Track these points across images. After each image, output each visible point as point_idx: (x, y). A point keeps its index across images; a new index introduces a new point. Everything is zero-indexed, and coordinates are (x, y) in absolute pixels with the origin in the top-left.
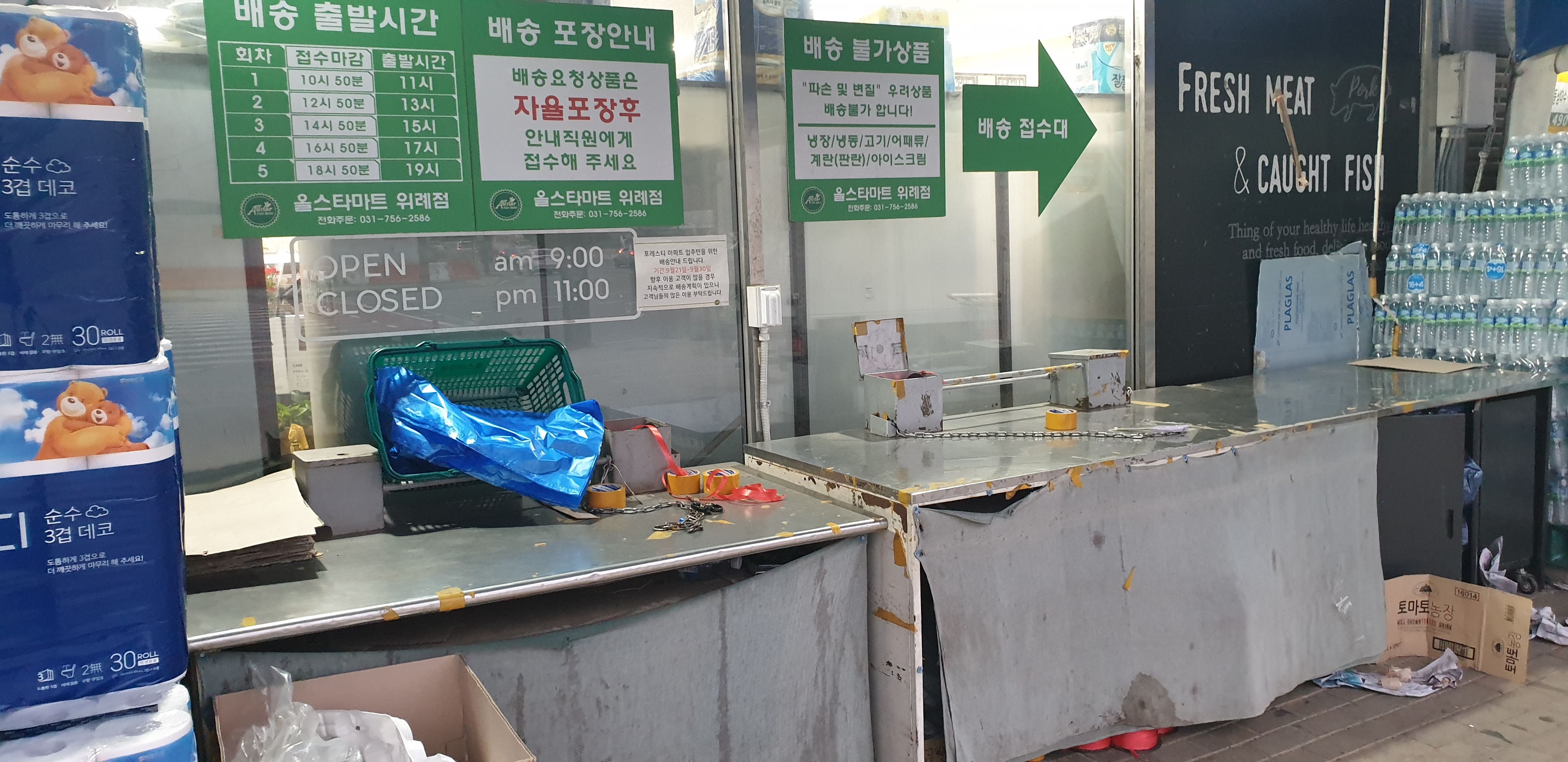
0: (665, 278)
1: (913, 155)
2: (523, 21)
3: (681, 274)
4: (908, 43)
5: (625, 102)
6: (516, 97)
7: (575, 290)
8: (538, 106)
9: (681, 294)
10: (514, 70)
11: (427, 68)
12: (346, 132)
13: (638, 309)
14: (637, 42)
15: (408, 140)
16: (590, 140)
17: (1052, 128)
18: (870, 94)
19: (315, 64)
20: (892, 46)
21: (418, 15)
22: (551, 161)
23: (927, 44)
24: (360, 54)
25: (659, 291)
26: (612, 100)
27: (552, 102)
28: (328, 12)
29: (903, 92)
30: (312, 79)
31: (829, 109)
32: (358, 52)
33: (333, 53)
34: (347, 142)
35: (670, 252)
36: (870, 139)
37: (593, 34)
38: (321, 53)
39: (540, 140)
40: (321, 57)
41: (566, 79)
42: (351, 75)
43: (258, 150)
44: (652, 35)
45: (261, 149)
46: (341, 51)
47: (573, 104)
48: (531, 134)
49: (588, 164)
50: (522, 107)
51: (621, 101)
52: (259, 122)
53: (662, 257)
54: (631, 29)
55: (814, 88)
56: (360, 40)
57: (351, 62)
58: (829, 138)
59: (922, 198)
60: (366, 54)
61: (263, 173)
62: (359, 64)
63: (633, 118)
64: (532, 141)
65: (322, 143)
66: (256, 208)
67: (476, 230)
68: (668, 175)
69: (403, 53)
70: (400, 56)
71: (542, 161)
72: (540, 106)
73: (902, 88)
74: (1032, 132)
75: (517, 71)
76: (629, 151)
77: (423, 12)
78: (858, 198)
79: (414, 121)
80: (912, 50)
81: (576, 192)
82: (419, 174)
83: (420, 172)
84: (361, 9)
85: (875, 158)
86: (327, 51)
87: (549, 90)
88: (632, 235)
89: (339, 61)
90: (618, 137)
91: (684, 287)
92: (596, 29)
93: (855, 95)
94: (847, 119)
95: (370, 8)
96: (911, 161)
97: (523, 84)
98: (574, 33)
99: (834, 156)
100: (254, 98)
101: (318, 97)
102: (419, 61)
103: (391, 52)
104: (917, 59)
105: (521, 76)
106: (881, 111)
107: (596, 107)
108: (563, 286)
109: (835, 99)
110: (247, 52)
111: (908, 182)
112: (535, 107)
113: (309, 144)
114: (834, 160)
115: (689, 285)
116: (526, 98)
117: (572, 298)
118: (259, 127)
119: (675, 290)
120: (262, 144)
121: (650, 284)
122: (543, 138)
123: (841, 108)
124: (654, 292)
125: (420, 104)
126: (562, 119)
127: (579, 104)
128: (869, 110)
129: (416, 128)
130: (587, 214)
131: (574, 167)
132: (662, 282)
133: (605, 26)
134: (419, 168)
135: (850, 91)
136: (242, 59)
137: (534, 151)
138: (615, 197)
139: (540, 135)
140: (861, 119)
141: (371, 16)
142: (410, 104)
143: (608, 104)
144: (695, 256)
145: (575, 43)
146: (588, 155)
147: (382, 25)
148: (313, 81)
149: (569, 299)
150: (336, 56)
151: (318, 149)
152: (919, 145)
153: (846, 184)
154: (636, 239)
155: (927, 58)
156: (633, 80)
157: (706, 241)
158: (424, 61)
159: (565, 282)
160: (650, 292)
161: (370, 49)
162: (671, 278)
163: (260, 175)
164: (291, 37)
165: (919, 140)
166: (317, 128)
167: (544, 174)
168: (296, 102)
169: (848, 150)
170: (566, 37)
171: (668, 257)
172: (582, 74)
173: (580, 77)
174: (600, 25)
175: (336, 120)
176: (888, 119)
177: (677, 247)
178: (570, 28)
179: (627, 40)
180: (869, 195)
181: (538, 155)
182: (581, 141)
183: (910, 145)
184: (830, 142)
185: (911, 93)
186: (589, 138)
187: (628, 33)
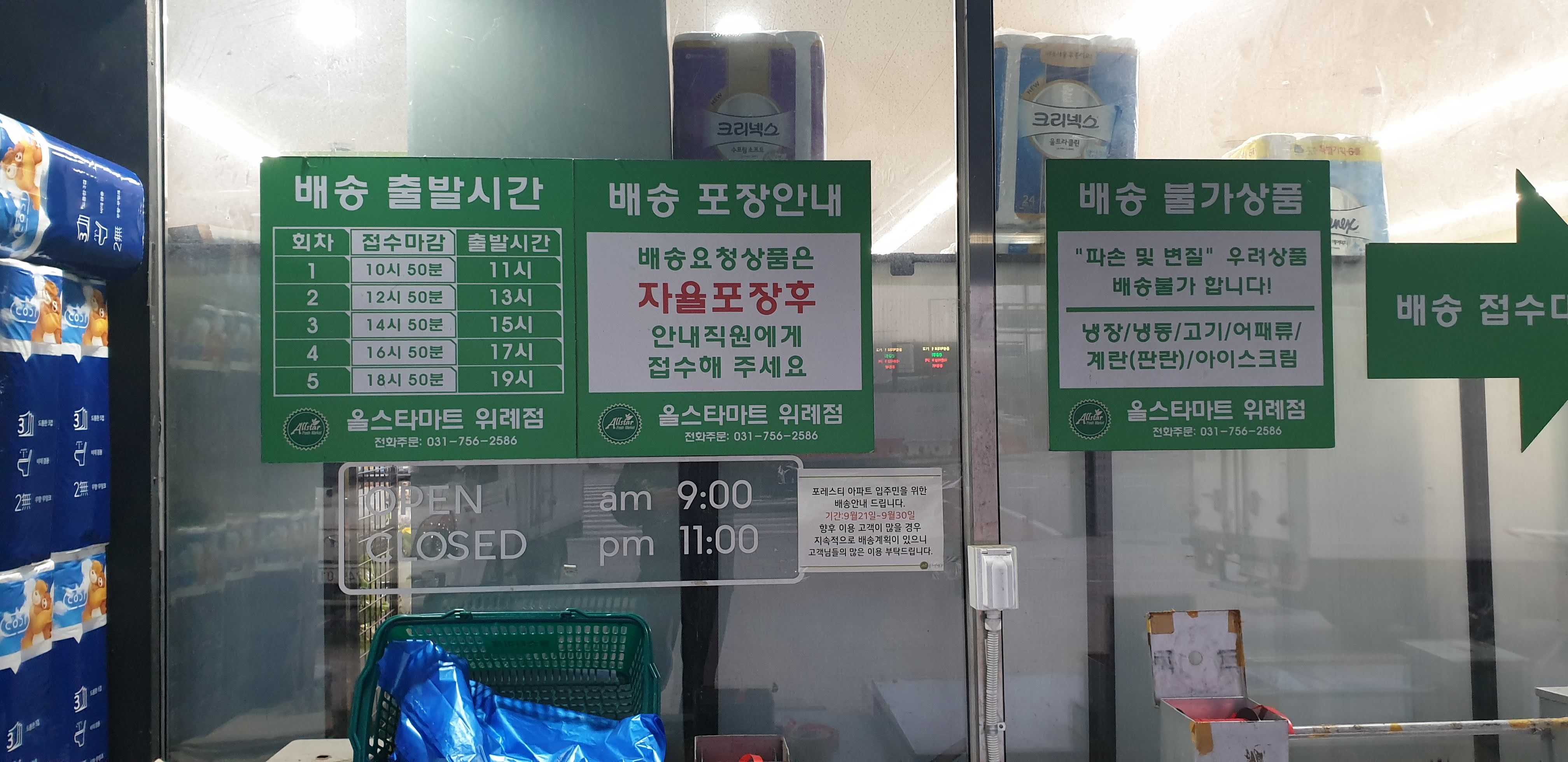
0: (842, 527)
1: (1273, 352)
2: (657, 186)
3: (868, 521)
4: (1263, 186)
5: (793, 287)
6: (641, 285)
7: (709, 539)
8: (671, 296)
9: (865, 550)
10: (640, 249)
11: (526, 250)
12: (418, 333)
13: (800, 569)
14: (815, 206)
15: (494, 342)
16: (741, 338)
17: (1547, 308)
18: (1195, 261)
19: (384, 250)
20: (1234, 190)
21: (518, 185)
22: (685, 366)
23: (1299, 186)
24: (441, 236)
25: (833, 545)
26: (775, 285)
27: (691, 290)
28: (404, 186)
29: (1253, 258)
30: (380, 268)
31: (1122, 286)
32: (438, 234)
33: (407, 236)
34: (418, 344)
35: (852, 491)
36: (1194, 328)
37: (753, 199)
38: (392, 237)
39: (671, 339)
40: (392, 241)
41: (712, 259)
42: (427, 262)
43: (309, 356)
44: (838, 197)
45: (312, 354)
46: (417, 233)
47: (720, 291)
48: (657, 331)
49: (736, 370)
50: (649, 297)
51: (788, 286)
52: (313, 321)
53: (838, 497)
54: (807, 190)
55: (1094, 256)
56: (443, 218)
57: (429, 246)
58: (1120, 328)
59: (1290, 417)
60: (449, 236)
61: (313, 383)
62: (439, 248)
63: (805, 307)
64: (661, 341)
65: (386, 346)
66: (301, 426)
67: (577, 457)
68: (855, 383)
69: (495, 233)
70: (491, 237)
71: (672, 367)
72: (674, 296)
73: (1253, 252)
74: (1505, 316)
75: (644, 251)
76: (797, 351)
77: (523, 181)
78: (1170, 417)
79: (505, 318)
80: (1269, 196)
81: (718, 408)
82: (507, 385)
83: (509, 381)
84: (445, 180)
85: (1202, 357)
86: (400, 233)
87: (687, 273)
88: (796, 465)
89: (414, 246)
90: (781, 334)
91: (871, 540)
92: (757, 193)
93: (1168, 264)
94: (1153, 299)
95: (457, 179)
96: (1270, 361)
97: (652, 268)
98: (726, 199)
99: (1128, 354)
100: (309, 294)
101: (386, 290)
102: (516, 242)
103: (480, 232)
104: (1280, 208)
105: (650, 257)
106: (1213, 286)
107: (752, 295)
108: (693, 534)
109: (1132, 271)
110: (305, 238)
111: (1263, 393)
112: (667, 296)
113: (370, 348)
114: (1128, 360)
115: (879, 539)
116: (656, 285)
117: (704, 550)
118: (313, 328)
119: (857, 545)
120: (314, 348)
121: (820, 534)
122: (676, 337)
123: (1143, 285)
124: (825, 546)
125: (514, 296)
126: (704, 312)
127: (727, 291)
128: (1193, 285)
129: (507, 327)
130: (731, 436)
131: (717, 374)
132: (837, 533)
133: (770, 188)
134: (508, 376)
135: (1159, 258)
136: (299, 247)
137: (662, 353)
138: (773, 414)
139: (672, 333)
140: (1176, 299)
141: (457, 188)
142: (500, 296)
143: (769, 291)
144: (890, 497)
145: (727, 212)
146: (736, 358)
147: (471, 199)
148: (380, 271)
149: (700, 552)
150: (411, 239)
151: (381, 354)
152: (1284, 338)
153: (1148, 396)
154: (801, 470)
155: (1299, 206)
156: (808, 257)
157: (909, 477)
158: (521, 241)
159: (695, 528)
160: (817, 546)
161: (454, 230)
162: (851, 528)
163: (309, 385)
164: (359, 219)
165: (1284, 329)
166: (382, 328)
167: (675, 384)
168: (359, 297)
169: (1154, 345)
170: (714, 205)
171: (848, 497)
172: (734, 252)
173: (731, 256)
174: (763, 187)
175: (405, 318)
176: (1227, 298)
177: (863, 483)
178: (721, 193)
179: (801, 203)
180: (1191, 412)
181: (667, 359)
182: (728, 340)
183: (1268, 337)
184: (1122, 334)
185: (1269, 260)
186: (740, 336)
187: (802, 195)
